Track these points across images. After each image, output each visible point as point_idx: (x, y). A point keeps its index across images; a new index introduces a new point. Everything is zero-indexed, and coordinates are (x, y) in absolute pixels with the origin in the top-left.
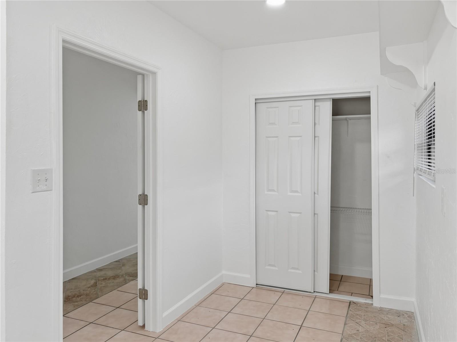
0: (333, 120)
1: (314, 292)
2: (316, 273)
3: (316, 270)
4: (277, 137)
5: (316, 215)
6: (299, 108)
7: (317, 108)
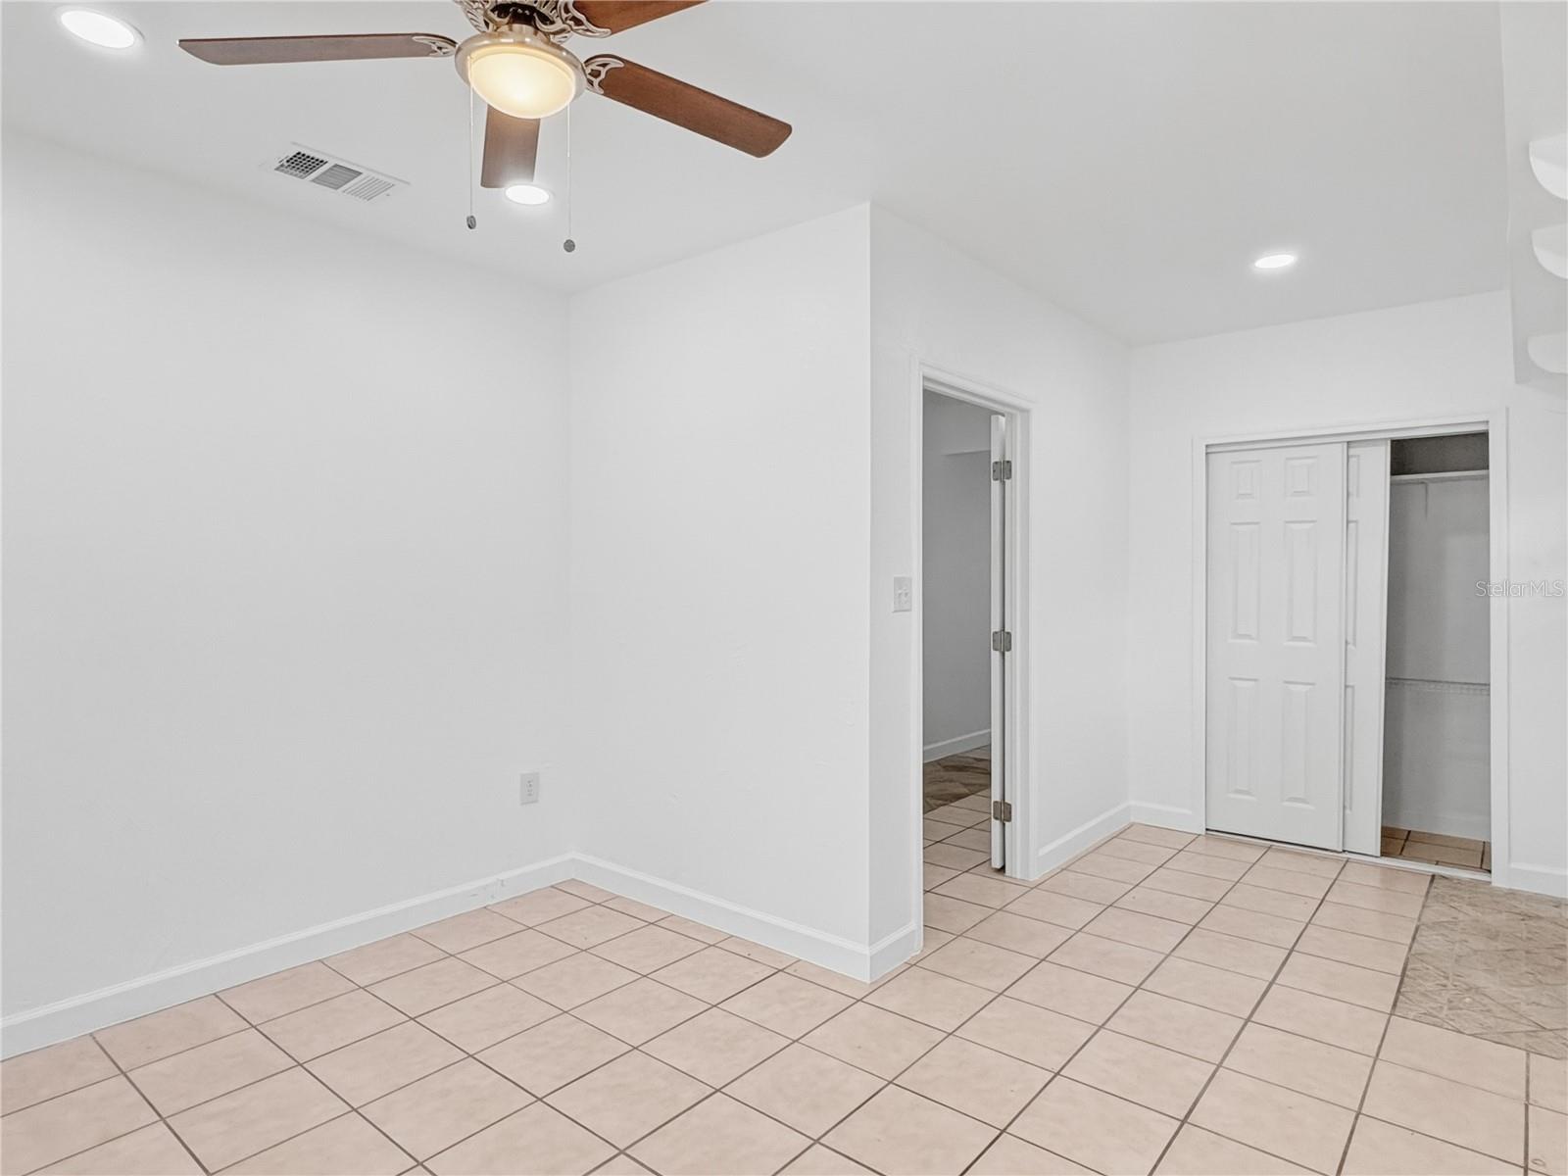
0: (1392, 484)
1: (1344, 851)
2: (1348, 812)
3: (1347, 805)
4: (1257, 523)
5: (1349, 690)
6: (1310, 461)
7: (1352, 460)
